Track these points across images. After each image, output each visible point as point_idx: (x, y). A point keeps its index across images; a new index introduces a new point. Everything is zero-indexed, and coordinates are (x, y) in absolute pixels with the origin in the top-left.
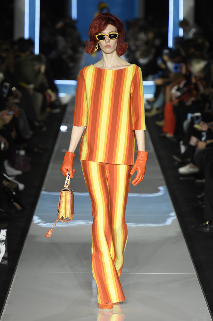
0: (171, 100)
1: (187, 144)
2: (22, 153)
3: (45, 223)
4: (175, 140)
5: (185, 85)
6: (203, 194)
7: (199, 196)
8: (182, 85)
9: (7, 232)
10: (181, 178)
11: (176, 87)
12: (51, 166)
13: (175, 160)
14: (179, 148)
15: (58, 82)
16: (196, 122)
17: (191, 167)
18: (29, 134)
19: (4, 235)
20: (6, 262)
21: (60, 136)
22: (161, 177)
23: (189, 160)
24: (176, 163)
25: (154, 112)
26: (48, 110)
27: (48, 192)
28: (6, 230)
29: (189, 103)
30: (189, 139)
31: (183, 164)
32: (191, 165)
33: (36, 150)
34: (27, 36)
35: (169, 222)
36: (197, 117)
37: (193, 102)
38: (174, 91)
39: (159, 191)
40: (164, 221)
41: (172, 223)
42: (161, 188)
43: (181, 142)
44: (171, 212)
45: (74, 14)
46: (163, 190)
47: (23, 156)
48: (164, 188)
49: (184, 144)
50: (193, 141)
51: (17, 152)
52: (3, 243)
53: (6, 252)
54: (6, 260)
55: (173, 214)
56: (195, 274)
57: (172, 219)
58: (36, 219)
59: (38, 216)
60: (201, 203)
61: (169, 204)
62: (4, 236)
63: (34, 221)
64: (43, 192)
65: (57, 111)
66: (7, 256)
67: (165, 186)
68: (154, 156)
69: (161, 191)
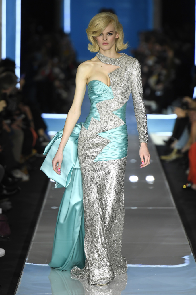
15: (46, 116)
22: (187, 242)
25: (173, 156)
26: (34, 152)
39: (183, 261)
42: (186, 257)
45: (67, 26)
67: (192, 254)
68: (176, 213)
69: (186, 261)
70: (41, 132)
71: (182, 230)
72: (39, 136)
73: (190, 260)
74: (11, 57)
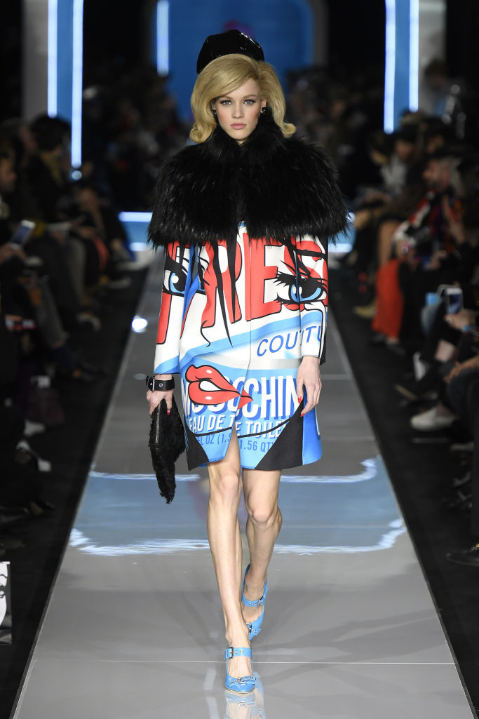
0: (393, 255)
1: (429, 358)
2: (44, 382)
3: (98, 546)
4: (401, 352)
5: (425, 221)
6: (467, 478)
7: (458, 482)
8: (417, 222)
9: (10, 568)
10: (417, 440)
11: (404, 226)
12: (111, 412)
13: (400, 397)
14: (411, 369)
15: (128, 217)
16: (451, 309)
17: (438, 415)
18: (60, 338)
19: (3, 575)
20: (8, 638)
21: (132, 341)
22: (371, 437)
23: (434, 396)
24: (404, 403)
26: (104, 281)
27: (103, 473)
28: (8, 563)
29: (432, 264)
30: (434, 348)
31: (420, 406)
32: (440, 408)
33: (77, 374)
34: (52, 109)
35: (388, 541)
36: (453, 299)
37: (442, 261)
38: (400, 234)
39: (362, 469)
40: (376, 540)
41: (393, 545)
42: (369, 463)
43: (417, 357)
44: (395, 518)
45: (163, 61)
46: (373, 467)
47: (45, 389)
48: (375, 464)
49: (422, 359)
50: (445, 351)
51: (33, 380)
52: (2, 593)
53: (7, 614)
54: (7, 633)
55: (399, 523)
56: (450, 663)
57: (396, 534)
58: (76, 538)
59: (80, 529)
60: (463, 498)
61: (390, 500)
62: (3, 577)
63: (72, 541)
64: (93, 474)
65: (125, 283)
66: (9, 623)
67: (379, 458)
68: (353, 387)
69: (368, 469)
70: (117, 245)
71: (362, 415)
72: (111, 251)
73: (378, 469)
74: (65, 115)
